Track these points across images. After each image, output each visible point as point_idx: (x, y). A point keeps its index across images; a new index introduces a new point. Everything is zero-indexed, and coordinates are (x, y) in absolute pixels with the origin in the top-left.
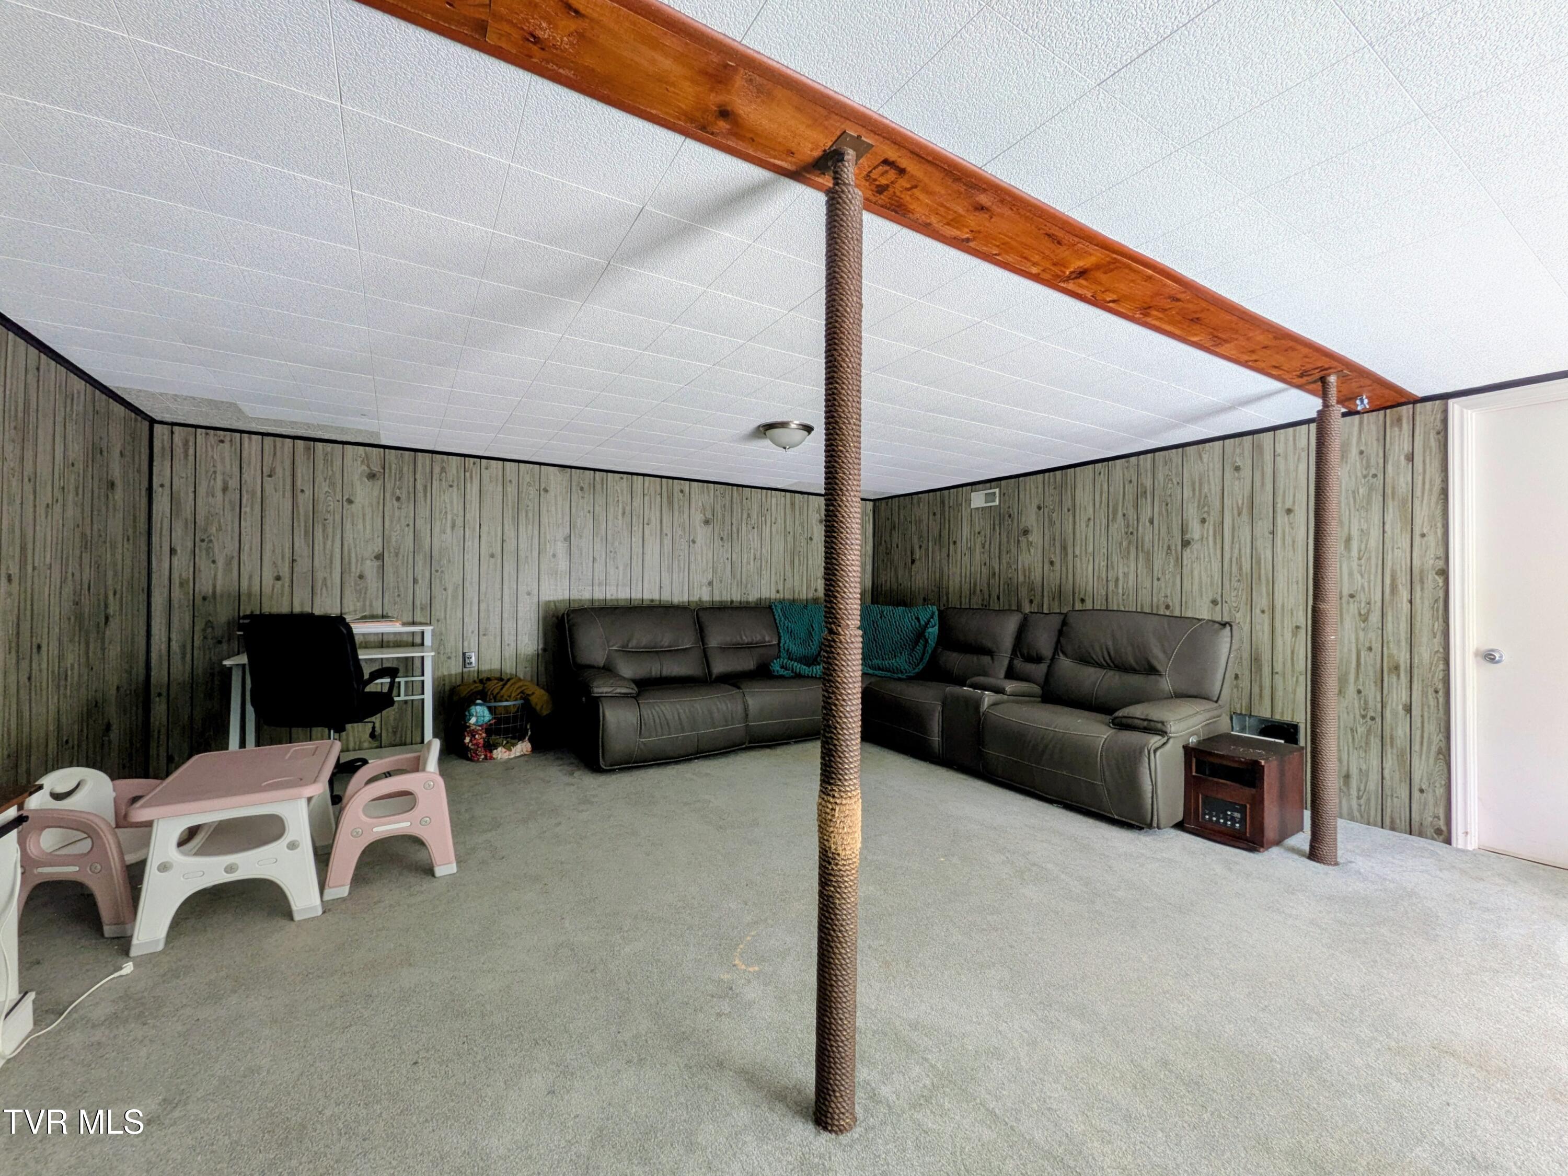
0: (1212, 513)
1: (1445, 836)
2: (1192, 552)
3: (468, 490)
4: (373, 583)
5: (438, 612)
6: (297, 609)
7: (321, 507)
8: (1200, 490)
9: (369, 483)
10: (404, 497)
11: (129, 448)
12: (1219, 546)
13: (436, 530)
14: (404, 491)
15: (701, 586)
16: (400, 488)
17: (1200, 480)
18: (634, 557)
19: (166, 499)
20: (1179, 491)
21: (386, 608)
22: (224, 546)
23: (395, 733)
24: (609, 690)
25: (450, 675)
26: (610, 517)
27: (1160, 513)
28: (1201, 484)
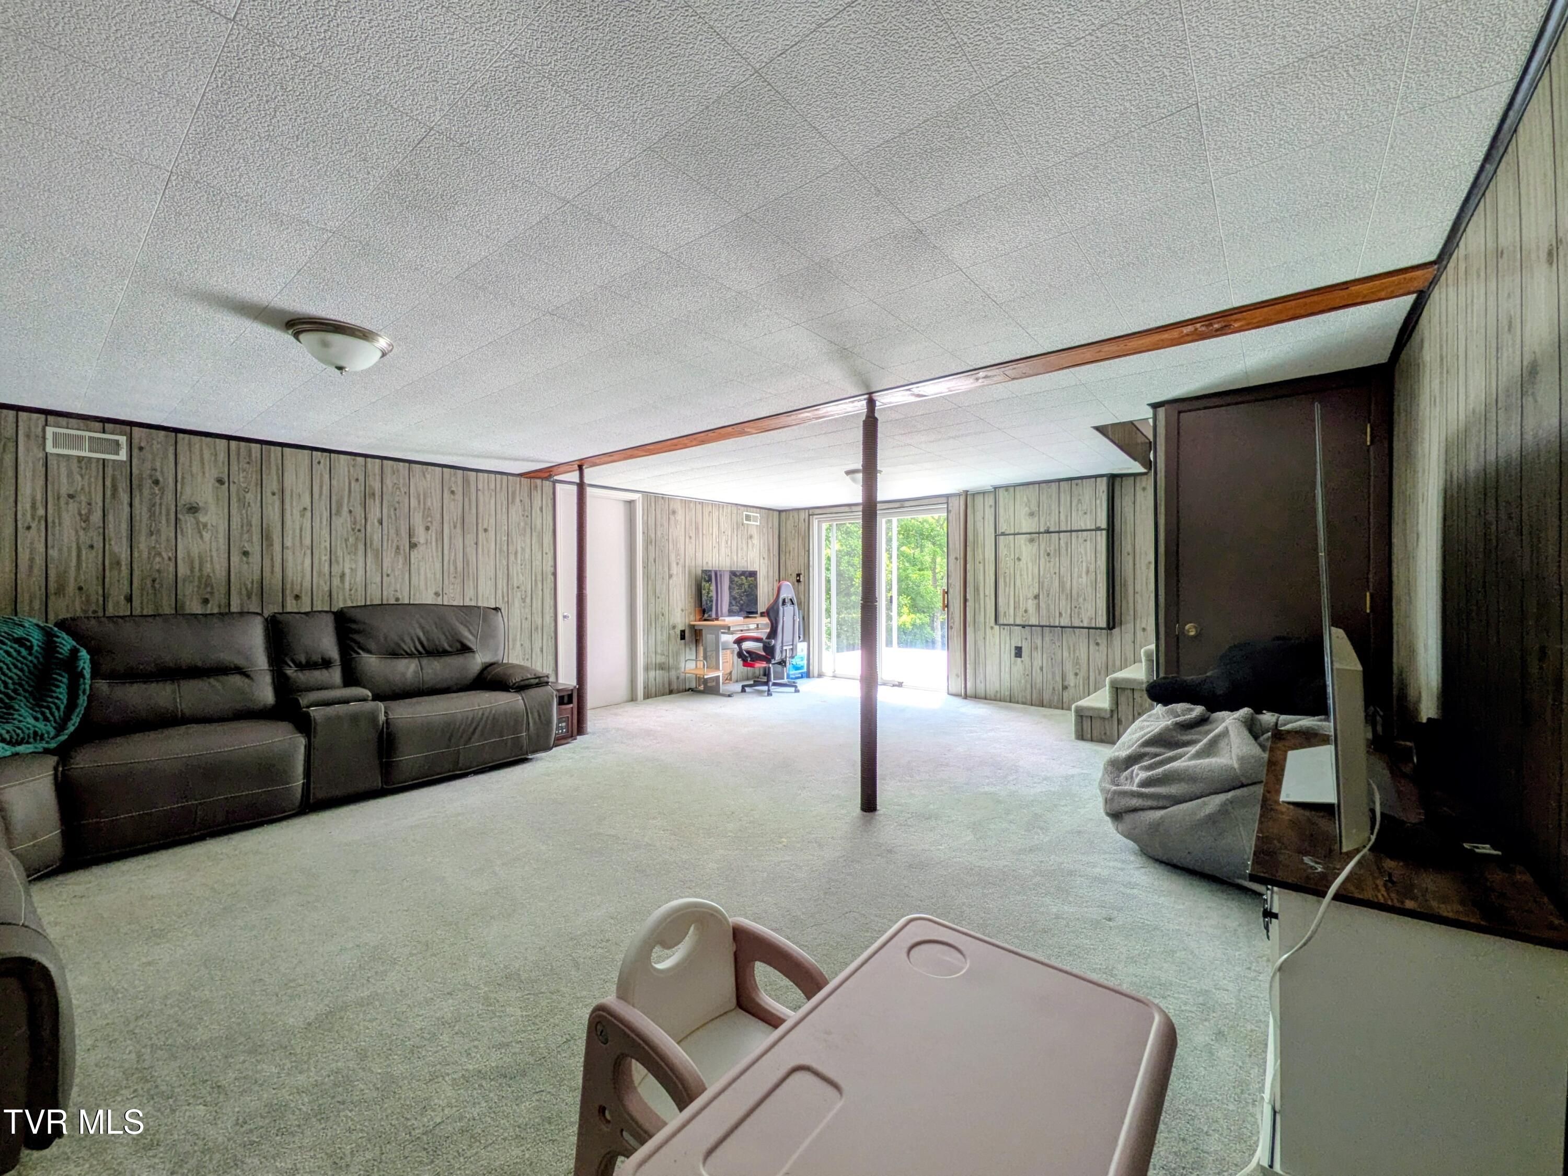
0: (434, 523)
2: (418, 552)
8: (424, 504)
12: (440, 549)
17: (424, 495)
20: (407, 500)
27: (389, 516)
28: (425, 498)
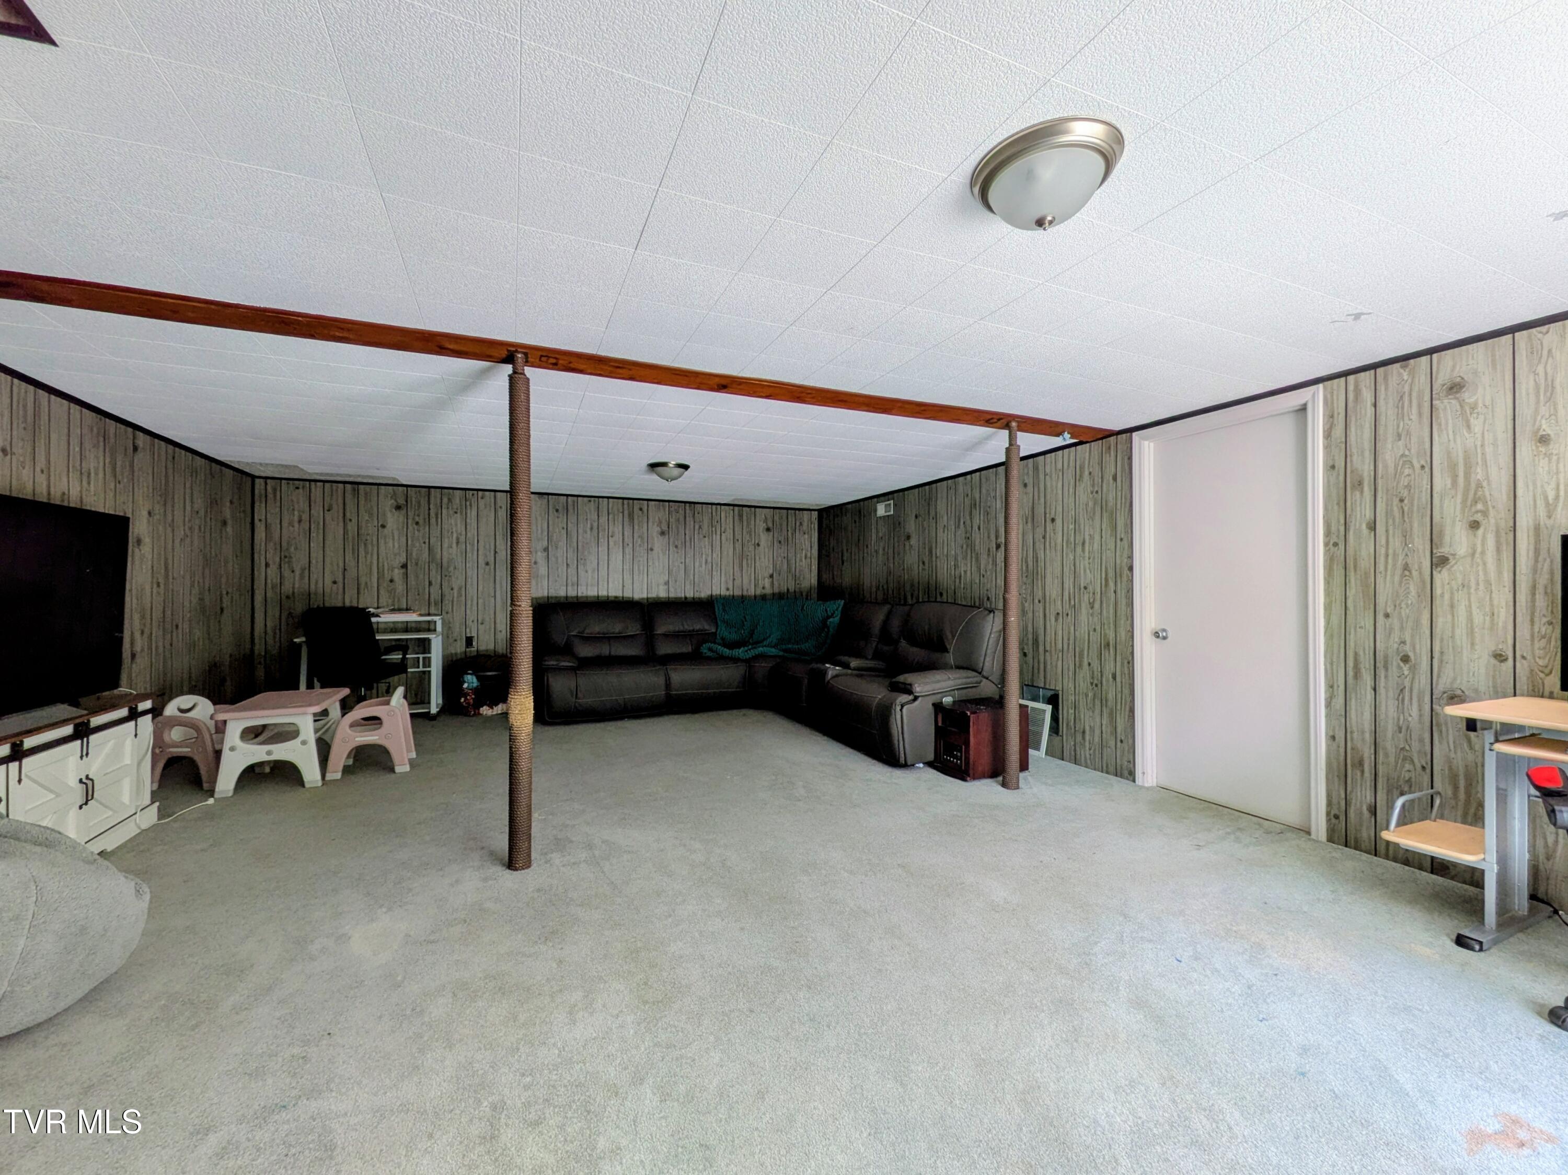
1: (1131, 775)
3: (469, 515)
4: (400, 587)
5: (447, 606)
6: (348, 604)
7: (362, 531)
9: (396, 513)
10: (421, 522)
11: (236, 497)
13: (445, 545)
14: (421, 517)
15: (658, 585)
16: (418, 516)
18: (601, 563)
19: (263, 528)
21: (409, 603)
22: (300, 559)
23: (416, 695)
24: (555, 663)
25: (456, 654)
26: (580, 531)
